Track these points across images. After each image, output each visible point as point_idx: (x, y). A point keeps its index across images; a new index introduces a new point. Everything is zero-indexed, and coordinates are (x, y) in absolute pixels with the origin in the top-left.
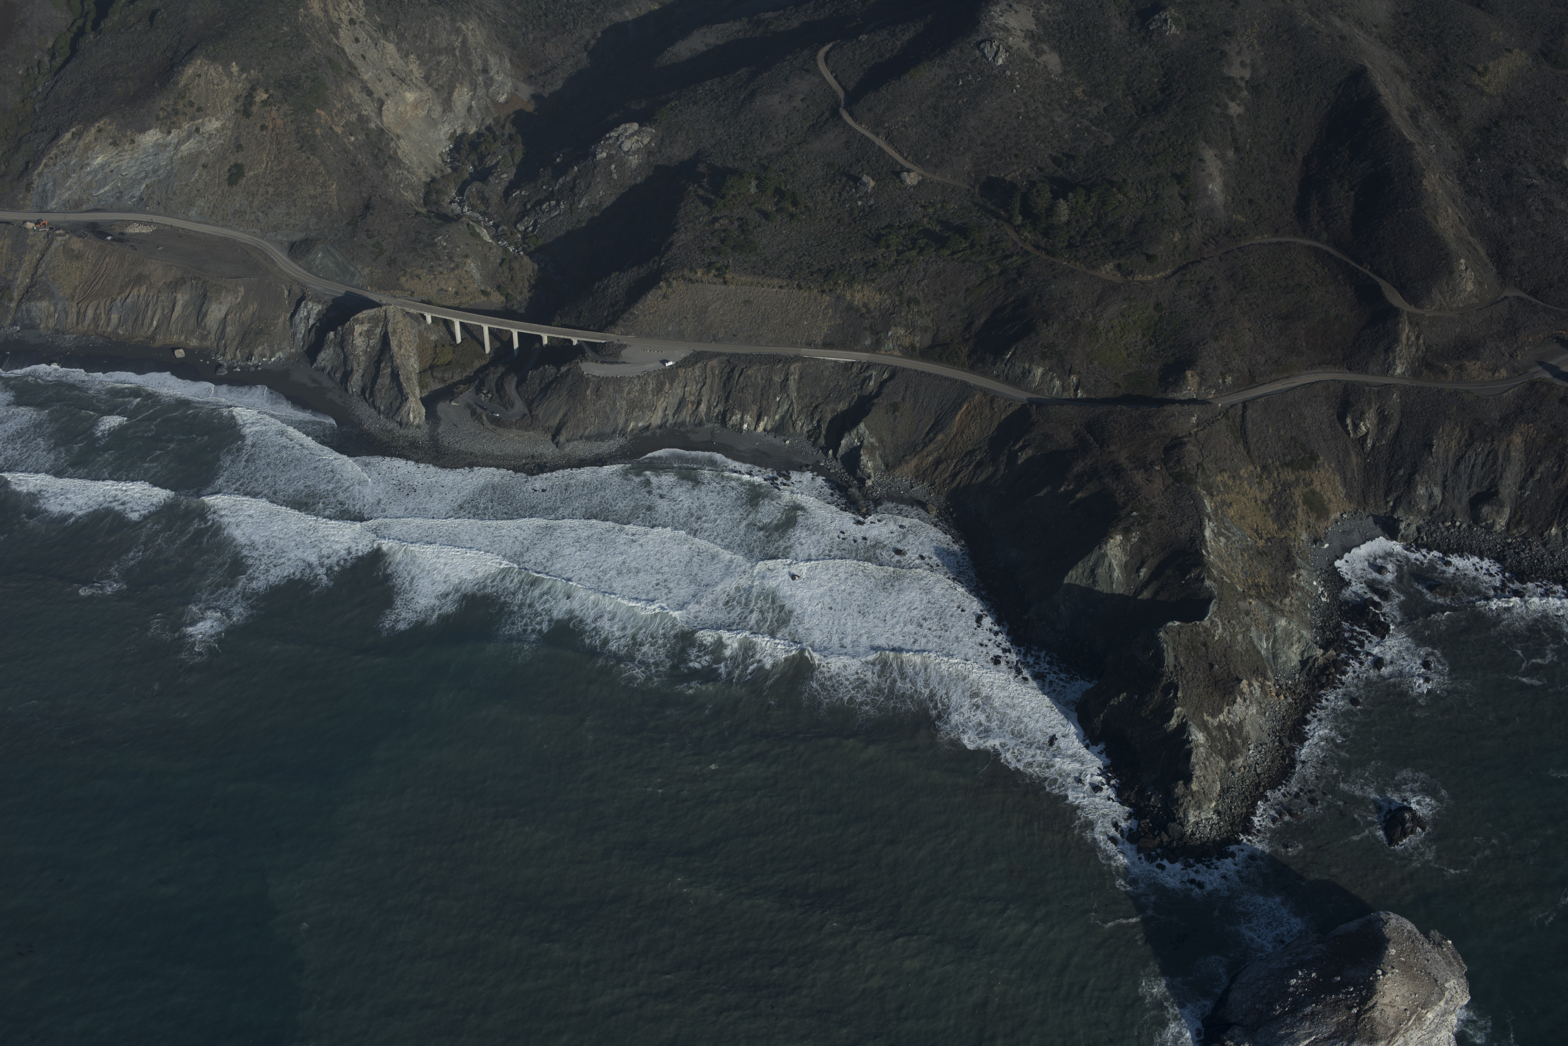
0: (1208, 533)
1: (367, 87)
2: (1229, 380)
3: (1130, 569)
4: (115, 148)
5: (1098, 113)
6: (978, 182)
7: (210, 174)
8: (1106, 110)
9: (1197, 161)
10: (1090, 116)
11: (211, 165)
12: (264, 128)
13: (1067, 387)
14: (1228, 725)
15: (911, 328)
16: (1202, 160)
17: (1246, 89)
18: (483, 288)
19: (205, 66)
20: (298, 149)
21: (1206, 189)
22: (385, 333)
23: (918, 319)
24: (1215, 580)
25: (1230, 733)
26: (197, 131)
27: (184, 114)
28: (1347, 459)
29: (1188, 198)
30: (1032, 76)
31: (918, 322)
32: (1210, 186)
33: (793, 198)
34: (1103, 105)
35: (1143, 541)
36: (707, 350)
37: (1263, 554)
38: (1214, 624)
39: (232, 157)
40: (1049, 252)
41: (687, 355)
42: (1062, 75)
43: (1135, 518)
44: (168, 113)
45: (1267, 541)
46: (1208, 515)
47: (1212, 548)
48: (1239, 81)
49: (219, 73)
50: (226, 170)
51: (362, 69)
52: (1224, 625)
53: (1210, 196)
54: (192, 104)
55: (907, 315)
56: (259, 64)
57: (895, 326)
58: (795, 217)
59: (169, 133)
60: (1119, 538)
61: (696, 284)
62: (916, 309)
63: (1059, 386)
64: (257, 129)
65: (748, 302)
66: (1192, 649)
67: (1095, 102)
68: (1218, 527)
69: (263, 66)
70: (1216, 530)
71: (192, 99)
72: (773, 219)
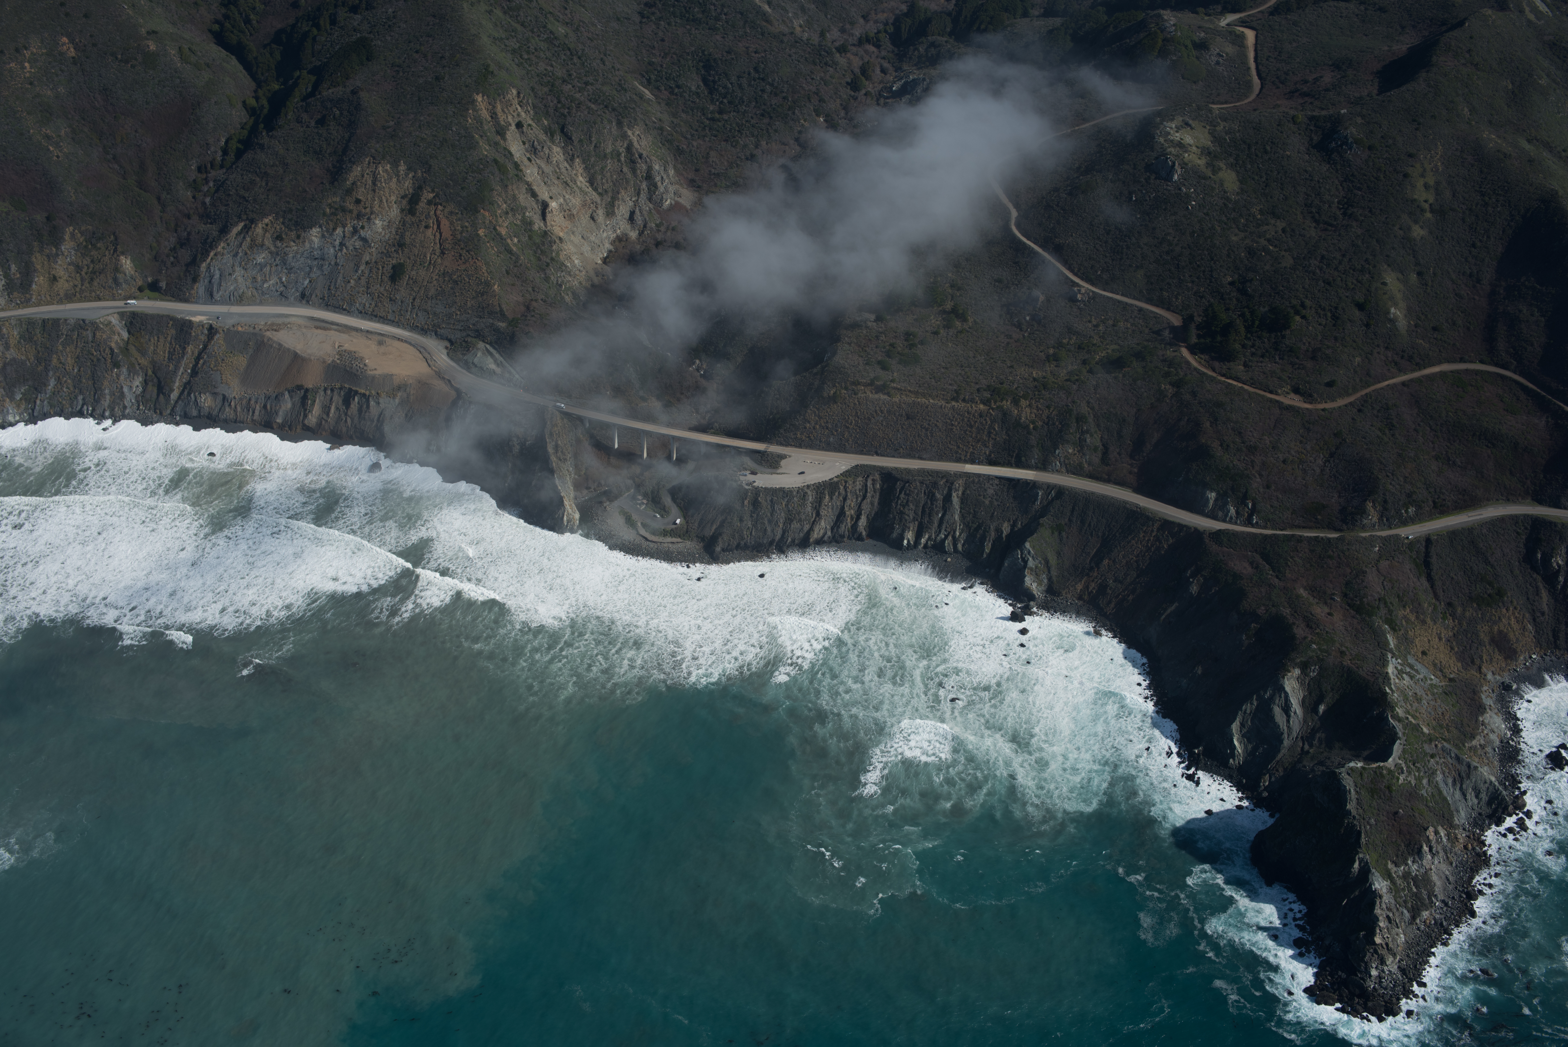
0: (1390, 669)
1: (532, 189)
2: (1412, 511)
3: (1308, 705)
4: (281, 244)
5: (1276, 232)
6: (1150, 301)
7: (372, 271)
8: (1284, 230)
9: (1379, 284)
10: (1267, 236)
11: (373, 263)
12: (428, 227)
13: (1242, 513)
14: (1414, 874)
15: (1080, 447)
16: (1384, 284)
17: (1430, 212)
18: (641, 393)
19: (373, 165)
20: (461, 249)
21: (1388, 313)
22: (542, 435)
23: (1087, 437)
24: (1399, 720)
25: (1415, 883)
26: (363, 228)
27: (351, 211)
28: (1536, 597)
29: (1370, 322)
30: (1207, 194)
31: (1087, 440)
32: (1392, 310)
33: (960, 312)
34: (1281, 225)
35: (1322, 675)
36: (869, 463)
37: (1448, 693)
38: (1398, 766)
39: (395, 256)
40: (1226, 374)
41: (848, 468)
42: (1238, 193)
43: (1313, 651)
44: (335, 209)
45: (1451, 680)
46: (1391, 651)
47: (1396, 686)
48: (1422, 203)
49: (386, 172)
50: (389, 267)
51: (528, 171)
52: (1408, 767)
53: (1392, 320)
54: (358, 202)
55: (1075, 433)
56: (426, 163)
57: (1063, 444)
58: (963, 331)
59: (335, 229)
60: (1296, 672)
61: (859, 395)
62: (1085, 428)
63: (1234, 512)
64: (422, 228)
65: (912, 416)
66: (1374, 791)
67: (1272, 221)
68: (1400, 663)
69: (431, 166)
70: (1399, 667)
71: (359, 197)
72: (938, 332)
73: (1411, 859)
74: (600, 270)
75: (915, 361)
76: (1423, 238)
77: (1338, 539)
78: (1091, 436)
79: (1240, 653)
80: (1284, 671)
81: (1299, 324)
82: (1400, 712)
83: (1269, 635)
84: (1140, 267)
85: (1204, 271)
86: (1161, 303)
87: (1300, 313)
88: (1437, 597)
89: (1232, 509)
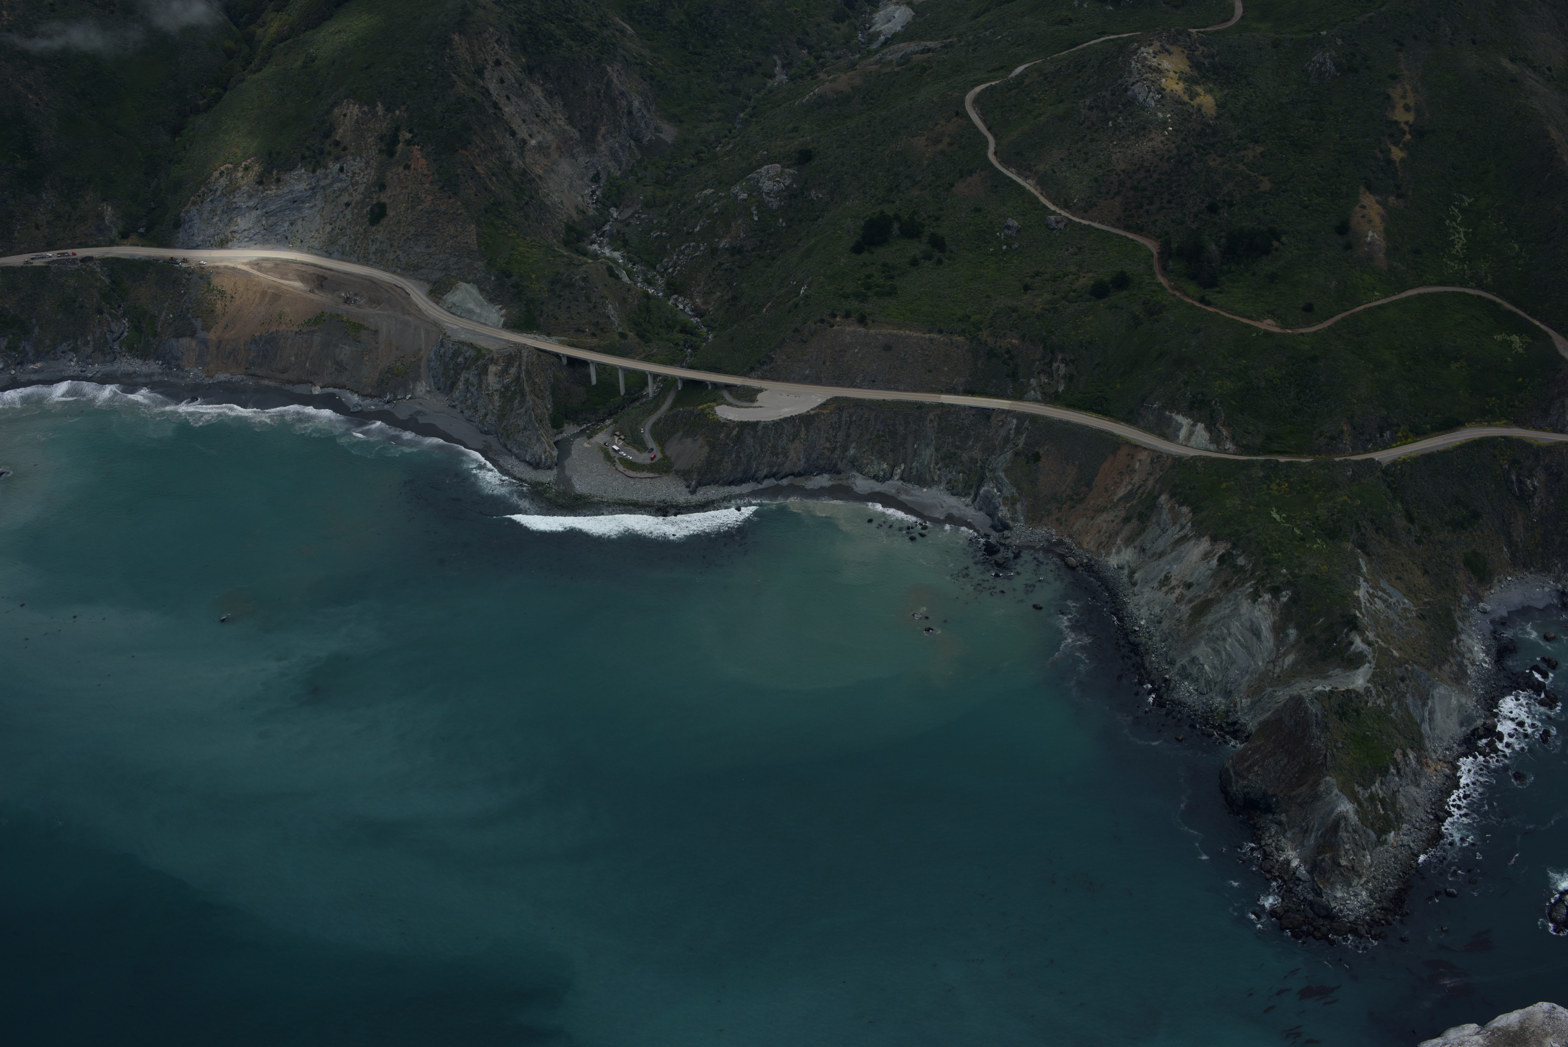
0: (1361, 593)
1: (510, 128)
2: (1387, 434)
3: (1279, 630)
4: (261, 187)
5: (1254, 157)
6: (1127, 228)
7: (352, 213)
8: (1262, 155)
9: (1357, 209)
10: (1245, 161)
11: (353, 204)
12: (407, 167)
13: (1216, 439)
14: (1381, 796)
15: (1055, 376)
16: (1364, 207)
17: (1410, 134)
18: (620, 330)
19: (351, 106)
20: (440, 189)
21: (1367, 236)
22: (519, 373)
23: (1062, 366)
24: (1369, 644)
25: (1382, 805)
26: (341, 170)
27: (329, 153)
28: (1513, 520)
29: (1348, 247)
30: (1185, 119)
31: (1063, 369)
32: (1370, 234)
33: (937, 243)
34: (1259, 149)
35: (1293, 600)
36: (844, 395)
37: (1422, 617)
38: (1367, 690)
39: (375, 196)
40: (1202, 300)
41: (824, 400)
42: (1216, 118)
43: (1285, 576)
44: (314, 152)
45: (1425, 603)
46: (1362, 575)
47: (1366, 609)
48: (1403, 125)
49: (364, 113)
50: (368, 209)
51: (506, 109)
52: (1377, 691)
53: (1370, 244)
54: (337, 144)
55: (1051, 362)
56: (404, 104)
57: (1039, 373)
58: (940, 262)
59: (314, 171)
60: (1267, 597)
61: (835, 328)
62: (1060, 357)
63: (1208, 438)
64: (401, 169)
65: (888, 348)
66: (1342, 715)
67: (1251, 145)
68: (1373, 588)
69: (408, 106)
70: (1371, 591)
71: (337, 139)
72: (914, 263)
73: (1378, 781)
74: (581, 207)
75: (892, 292)
76: (1402, 160)
77: (1311, 464)
78: (1067, 365)
79: (1212, 580)
80: (1255, 597)
81: (1276, 250)
82: (1371, 635)
83: (1241, 561)
84: (1117, 194)
85: (1181, 197)
86: (1139, 230)
87: (1278, 239)
88: (1411, 520)
89: (1206, 435)
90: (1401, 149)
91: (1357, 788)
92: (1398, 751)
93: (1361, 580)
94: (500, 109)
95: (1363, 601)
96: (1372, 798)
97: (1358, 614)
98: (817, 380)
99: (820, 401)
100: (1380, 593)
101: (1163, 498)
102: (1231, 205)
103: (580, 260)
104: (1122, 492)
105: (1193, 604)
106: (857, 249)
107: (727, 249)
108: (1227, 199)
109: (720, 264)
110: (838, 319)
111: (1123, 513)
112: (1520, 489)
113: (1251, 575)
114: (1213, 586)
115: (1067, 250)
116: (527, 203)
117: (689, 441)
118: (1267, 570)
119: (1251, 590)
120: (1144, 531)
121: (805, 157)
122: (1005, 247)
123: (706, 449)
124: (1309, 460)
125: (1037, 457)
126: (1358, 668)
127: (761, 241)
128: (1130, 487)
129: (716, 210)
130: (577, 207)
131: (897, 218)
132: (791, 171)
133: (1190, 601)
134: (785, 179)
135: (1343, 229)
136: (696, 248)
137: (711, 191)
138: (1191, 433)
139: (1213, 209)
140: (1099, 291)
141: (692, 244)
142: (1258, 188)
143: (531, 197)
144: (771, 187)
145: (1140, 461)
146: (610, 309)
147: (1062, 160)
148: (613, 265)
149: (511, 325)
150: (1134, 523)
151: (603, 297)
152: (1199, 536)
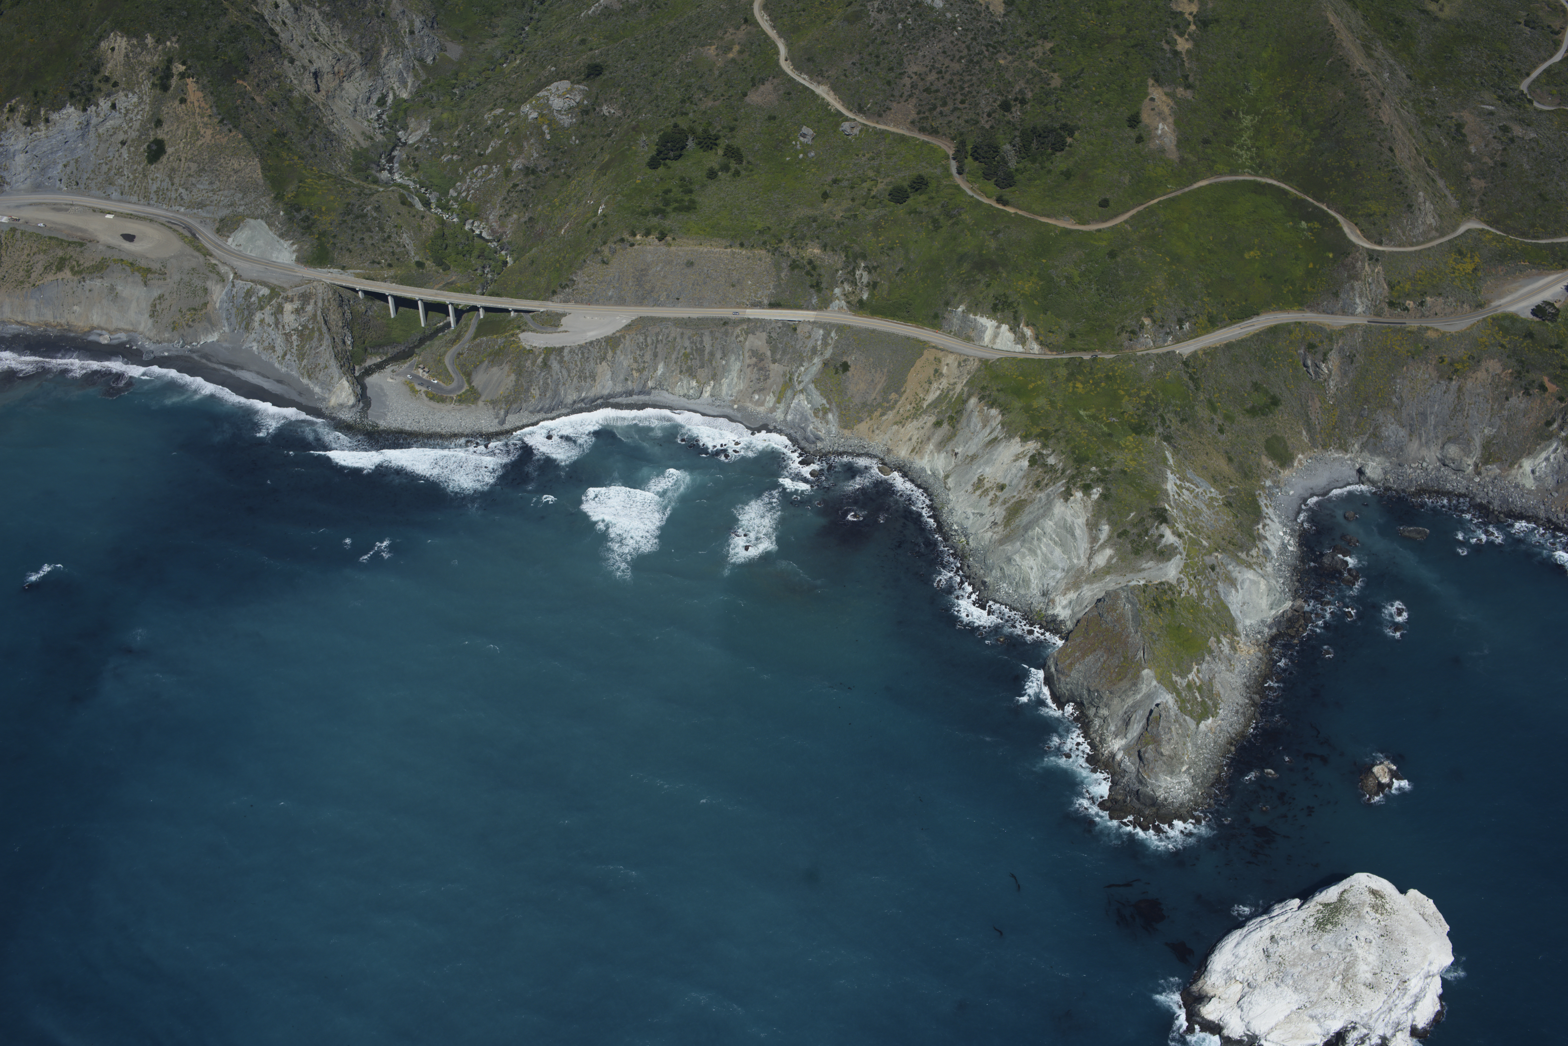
0: (1169, 486)
1: (289, 55)
2: (1187, 326)
3: (1092, 526)
4: (29, 128)
5: (1044, 53)
6: (922, 130)
7: (129, 150)
8: (1052, 51)
9: (1147, 100)
10: (1035, 58)
11: (129, 142)
12: (183, 101)
13: (1021, 339)
14: (1198, 684)
15: (859, 284)
16: (1152, 99)
17: (1195, 23)
18: (417, 259)
19: (119, 39)
20: (220, 122)
21: (1157, 129)
22: (316, 311)
23: (865, 274)
24: (1180, 536)
25: (1199, 693)
26: (114, 106)
27: (100, 90)
28: (1310, 403)
29: (1139, 139)
30: (974, 18)
31: (866, 278)
32: (1161, 126)
33: (733, 153)
34: (1049, 45)
35: (1104, 497)
36: (649, 315)
37: (1228, 504)
38: (1179, 581)
39: (152, 133)
40: (999, 200)
41: (629, 321)
42: (1005, 15)
43: (1095, 473)
44: (82, 89)
45: (1232, 491)
46: (1170, 467)
47: (1175, 502)
48: (1186, 16)
49: (133, 46)
50: (145, 146)
51: (283, 35)
52: (1190, 581)
53: (1160, 136)
54: (107, 79)
55: (854, 270)
56: (175, 35)
57: (842, 282)
58: (737, 173)
59: (85, 110)
60: (1079, 495)
61: (636, 247)
62: (863, 265)
63: (1013, 339)
64: (177, 102)
65: (690, 264)
66: (1157, 607)
67: (1040, 42)
68: (1179, 479)
69: (179, 36)
70: (1178, 482)
71: (107, 74)
72: (712, 174)
73: (1195, 670)
74: (368, 133)
75: (690, 207)
76: (1188, 52)
77: (1114, 361)
78: (870, 272)
79: (1024, 480)
80: (1067, 495)
81: (1070, 146)
82: (1181, 528)
83: (1051, 460)
84: (910, 96)
85: (974, 97)
86: (934, 132)
87: (1071, 134)
88: (1214, 409)
89: (1011, 336)
90: (1187, 40)
91: (1175, 678)
92: (1213, 639)
93: (1169, 472)
94: (277, 35)
95: (1171, 494)
96: (1189, 686)
97: (1167, 507)
98: (621, 301)
99: (625, 322)
100: (1187, 484)
101: (973, 401)
102: (1023, 102)
103: (370, 189)
104: (931, 397)
105: (1007, 505)
106: (653, 164)
107: (521, 170)
108: (1020, 97)
109: (515, 185)
110: (638, 237)
111: (933, 419)
112: (1316, 373)
113: (1062, 474)
114: (1026, 487)
115: (864, 156)
116: (311, 132)
117: (495, 369)
118: (1077, 469)
119: (1063, 489)
120: (955, 435)
121: (594, 71)
122: (801, 156)
123: (513, 377)
124: (1112, 356)
125: (845, 367)
126: (1169, 560)
127: (555, 160)
128: (938, 392)
129: (507, 131)
130: (363, 133)
131: (692, 131)
132: (581, 87)
133: (1004, 502)
134: (575, 95)
135: (1134, 121)
136: (489, 171)
137: (502, 110)
138: (996, 336)
139: (1006, 107)
140: (898, 195)
141: (484, 166)
142: (1049, 84)
143: (316, 126)
144: (561, 104)
145: (947, 365)
146: (405, 238)
147: (854, 64)
148: (405, 192)
149: (305, 260)
150: (946, 426)
151: (396, 226)
152: (1010, 436)
